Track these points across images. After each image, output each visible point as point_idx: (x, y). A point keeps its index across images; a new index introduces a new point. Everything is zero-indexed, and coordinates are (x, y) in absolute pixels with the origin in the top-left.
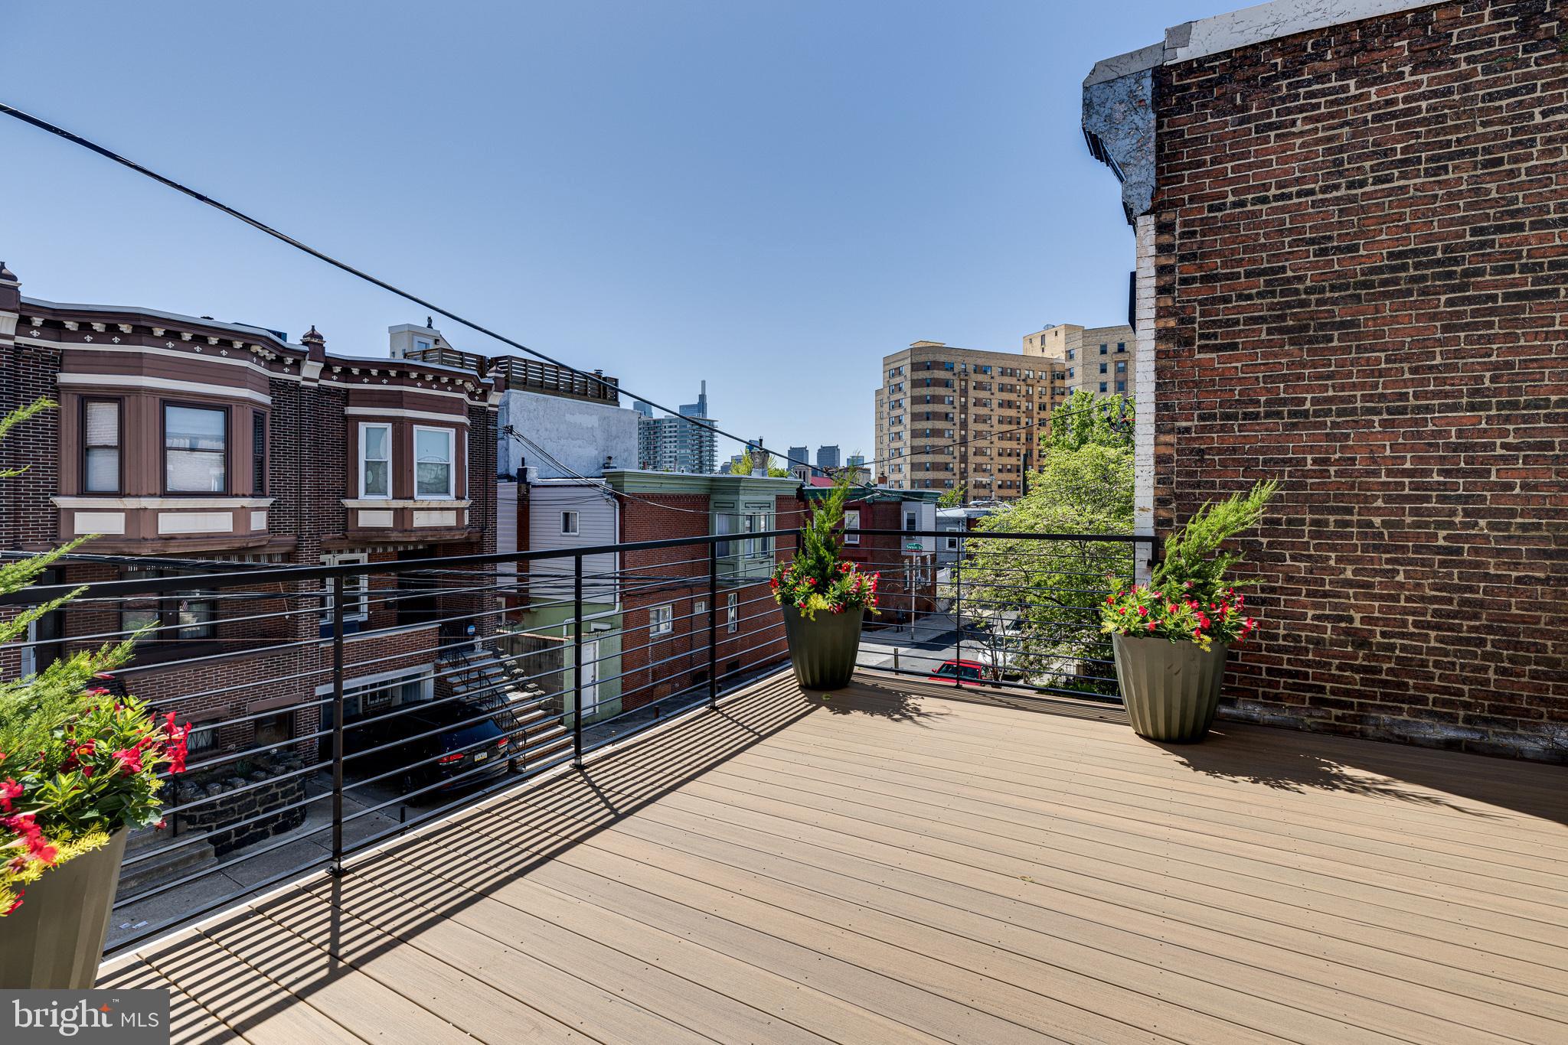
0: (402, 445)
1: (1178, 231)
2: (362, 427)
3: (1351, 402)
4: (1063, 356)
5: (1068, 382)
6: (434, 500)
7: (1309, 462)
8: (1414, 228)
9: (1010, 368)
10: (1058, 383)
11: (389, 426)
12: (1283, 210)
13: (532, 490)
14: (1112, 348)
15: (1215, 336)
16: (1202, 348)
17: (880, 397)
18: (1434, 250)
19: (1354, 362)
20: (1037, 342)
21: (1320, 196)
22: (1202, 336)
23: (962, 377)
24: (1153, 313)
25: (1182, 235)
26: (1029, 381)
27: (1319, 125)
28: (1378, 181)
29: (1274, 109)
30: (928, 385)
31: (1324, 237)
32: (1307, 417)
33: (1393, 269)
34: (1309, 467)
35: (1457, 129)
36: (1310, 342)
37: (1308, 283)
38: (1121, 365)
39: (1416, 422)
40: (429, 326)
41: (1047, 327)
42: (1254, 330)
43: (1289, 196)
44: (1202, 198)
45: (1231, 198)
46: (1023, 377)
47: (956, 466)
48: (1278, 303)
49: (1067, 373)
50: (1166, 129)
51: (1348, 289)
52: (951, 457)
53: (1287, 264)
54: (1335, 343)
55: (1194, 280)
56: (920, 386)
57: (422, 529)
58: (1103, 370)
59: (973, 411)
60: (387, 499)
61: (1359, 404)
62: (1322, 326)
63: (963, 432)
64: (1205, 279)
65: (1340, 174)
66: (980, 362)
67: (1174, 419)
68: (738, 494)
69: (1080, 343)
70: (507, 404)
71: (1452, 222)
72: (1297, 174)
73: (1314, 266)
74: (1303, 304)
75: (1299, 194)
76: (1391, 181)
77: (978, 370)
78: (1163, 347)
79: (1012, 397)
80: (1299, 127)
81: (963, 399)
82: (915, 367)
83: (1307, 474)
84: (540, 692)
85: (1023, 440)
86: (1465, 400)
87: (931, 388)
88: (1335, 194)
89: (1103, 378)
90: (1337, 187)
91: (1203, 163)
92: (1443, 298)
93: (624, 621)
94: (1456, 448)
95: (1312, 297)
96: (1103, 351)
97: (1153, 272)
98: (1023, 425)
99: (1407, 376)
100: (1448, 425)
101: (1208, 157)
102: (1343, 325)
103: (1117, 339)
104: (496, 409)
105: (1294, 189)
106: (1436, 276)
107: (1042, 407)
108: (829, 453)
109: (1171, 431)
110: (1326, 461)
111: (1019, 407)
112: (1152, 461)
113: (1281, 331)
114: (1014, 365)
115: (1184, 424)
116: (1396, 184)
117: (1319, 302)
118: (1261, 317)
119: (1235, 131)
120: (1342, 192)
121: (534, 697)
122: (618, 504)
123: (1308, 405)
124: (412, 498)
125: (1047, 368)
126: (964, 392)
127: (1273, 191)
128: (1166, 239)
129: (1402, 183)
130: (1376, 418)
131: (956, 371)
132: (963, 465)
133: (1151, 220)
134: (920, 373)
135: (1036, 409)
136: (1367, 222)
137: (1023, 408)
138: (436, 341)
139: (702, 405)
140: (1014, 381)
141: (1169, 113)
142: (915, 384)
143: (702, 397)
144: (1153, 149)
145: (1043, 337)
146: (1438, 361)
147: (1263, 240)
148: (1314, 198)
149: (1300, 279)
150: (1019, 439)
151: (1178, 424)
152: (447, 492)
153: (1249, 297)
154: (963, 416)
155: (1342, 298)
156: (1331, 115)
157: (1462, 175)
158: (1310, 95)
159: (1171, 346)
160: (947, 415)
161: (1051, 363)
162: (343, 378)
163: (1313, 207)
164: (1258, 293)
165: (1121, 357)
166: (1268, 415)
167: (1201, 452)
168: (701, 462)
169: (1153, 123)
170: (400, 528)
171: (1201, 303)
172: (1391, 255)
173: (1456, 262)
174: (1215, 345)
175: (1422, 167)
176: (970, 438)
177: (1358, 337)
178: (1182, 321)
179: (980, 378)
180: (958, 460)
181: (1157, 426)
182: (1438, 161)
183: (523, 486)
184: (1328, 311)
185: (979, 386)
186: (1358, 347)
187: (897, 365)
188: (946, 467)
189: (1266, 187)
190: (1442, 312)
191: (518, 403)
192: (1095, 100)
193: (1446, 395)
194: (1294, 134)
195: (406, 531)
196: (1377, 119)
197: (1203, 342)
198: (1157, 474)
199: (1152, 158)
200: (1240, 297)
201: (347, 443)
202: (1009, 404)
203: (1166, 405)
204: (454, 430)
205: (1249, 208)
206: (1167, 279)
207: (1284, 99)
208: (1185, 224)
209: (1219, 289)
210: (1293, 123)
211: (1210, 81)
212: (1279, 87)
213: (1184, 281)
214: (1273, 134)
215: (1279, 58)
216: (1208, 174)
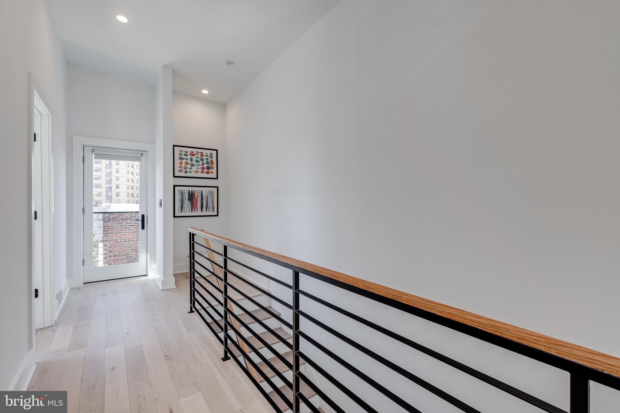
1: (108, 246)
12: (129, 244)
21: (136, 242)
27: (135, 229)
29: (127, 225)
44: (113, 240)
45: (119, 241)
50: (105, 225)
64: (114, 256)
75: (132, 241)
91: (113, 233)
105: (131, 240)
119: (120, 228)
128: (105, 248)
133: (102, 243)
141: (106, 222)
144: (103, 229)
169: (103, 224)
189: (126, 239)
199: (102, 231)
205: (123, 243)
206: (106, 256)
207: (129, 223)
208: (110, 245)
209: (117, 258)
210: (131, 228)
211: (114, 217)
212: (128, 221)
213: (110, 256)
214: (127, 229)
215: (128, 216)
216: (114, 235)
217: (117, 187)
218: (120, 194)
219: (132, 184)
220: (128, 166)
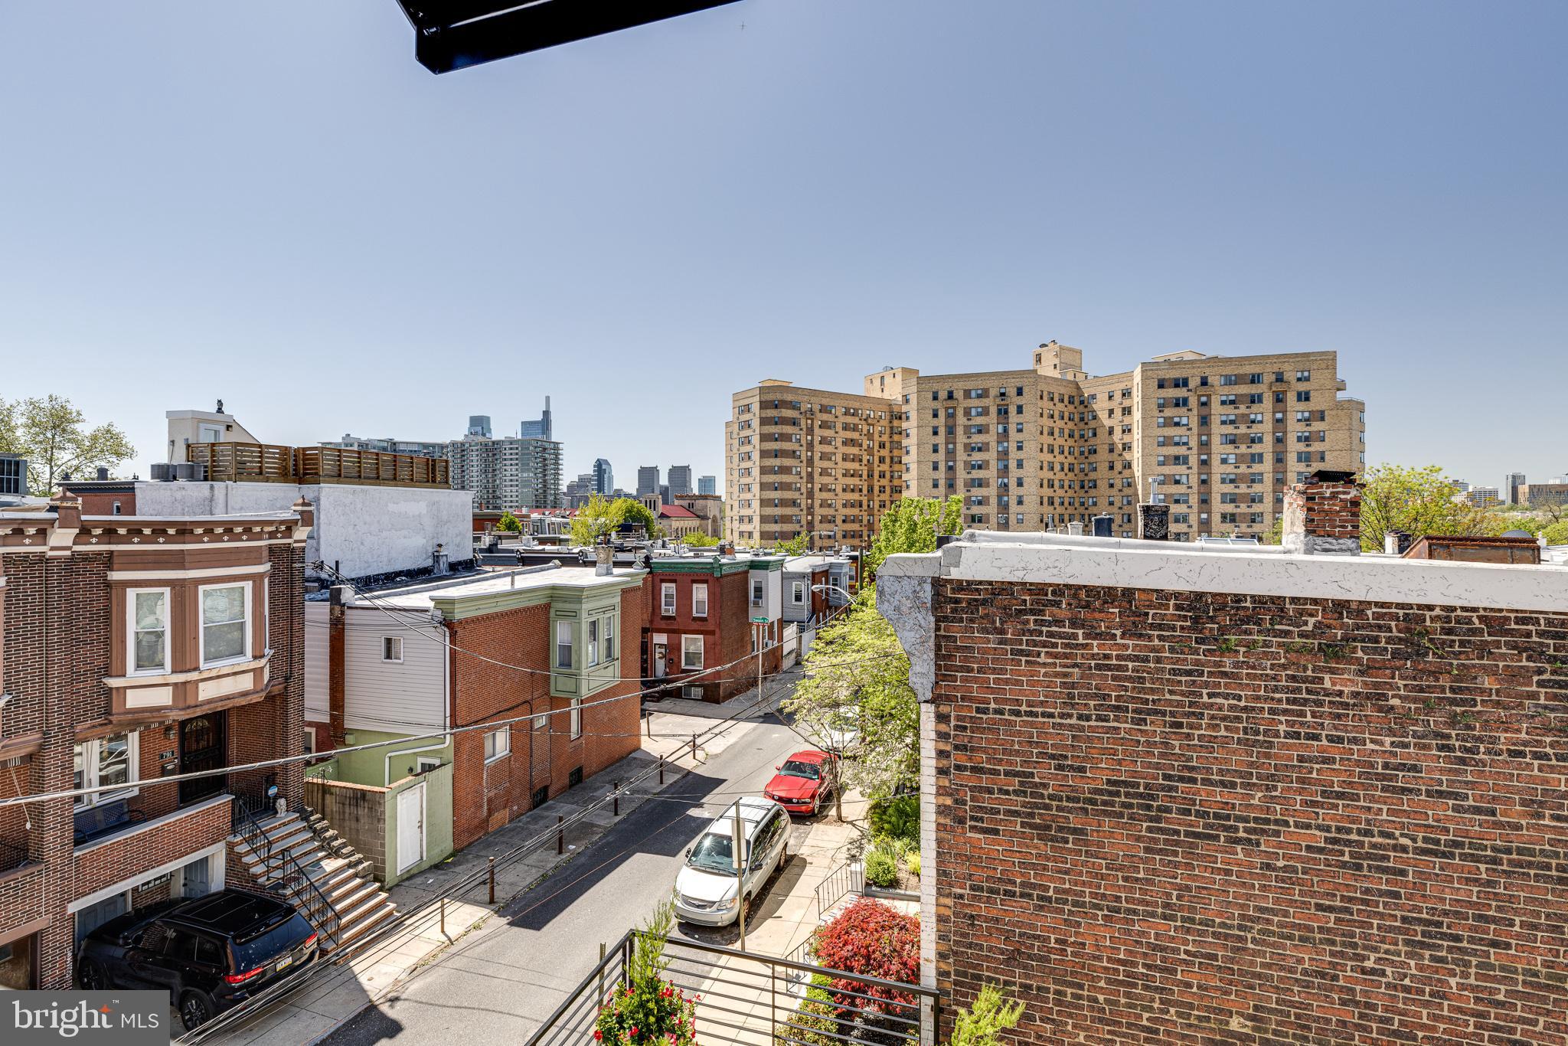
0: (183, 611)
1: (953, 723)
2: (131, 594)
3: (1081, 896)
4: (900, 399)
5: (905, 425)
6: (224, 665)
7: (1053, 941)
8: (1124, 763)
9: (853, 407)
10: (896, 423)
11: (167, 591)
12: (1032, 724)
13: (348, 612)
14: (943, 395)
15: (982, 820)
16: (972, 828)
17: (730, 429)
18: (1138, 785)
19: (1085, 864)
20: (877, 382)
21: (1059, 721)
22: (972, 818)
23: (808, 416)
24: (933, 790)
25: (957, 728)
26: (870, 421)
27: (1058, 661)
28: (1099, 718)
29: (1024, 638)
30: (776, 424)
31: (1061, 755)
32: (1050, 902)
33: (1111, 793)
34: (1052, 945)
35: (1152, 691)
36: (1052, 840)
37: (1050, 791)
38: (951, 411)
39: (1127, 921)
40: (220, 410)
41: (886, 369)
42: (1011, 821)
43: (1036, 715)
44: (971, 699)
45: (993, 705)
46: (864, 417)
47: (804, 502)
48: (1029, 803)
49: (904, 416)
50: (942, 633)
51: (1078, 802)
52: (798, 493)
53: (1035, 771)
54: (1070, 845)
55: (965, 768)
56: (769, 424)
57: (209, 702)
58: (935, 415)
59: (819, 448)
60: (165, 673)
61: (1087, 899)
62: (1060, 829)
63: (809, 469)
64: (974, 769)
65: (1073, 706)
66: (825, 402)
67: (951, 885)
68: (581, 603)
69: (915, 389)
70: (317, 500)
71: (1149, 765)
72: (1042, 698)
73: (1055, 777)
74: (1047, 807)
75: (1044, 715)
76: (1107, 721)
77: (824, 409)
78: (942, 821)
79: (855, 435)
80: (1042, 659)
81: (809, 438)
82: (764, 405)
83: (1050, 950)
84: (358, 856)
85: (865, 476)
86: (1160, 910)
87: (780, 427)
88: (1068, 721)
89: (935, 422)
90: (1070, 716)
91: (971, 670)
92: (1145, 825)
93: (455, 755)
94: (1155, 948)
95: (1054, 803)
96: (935, 398)
97: (933, 754)
98: (865, 462)
99: (1121, 882)
100: (1149, 927)
101: (975, 666)
102: (1075, 831)
103: (947, 386)
104: (303, 544)
105: (1040, 710)
106: (1140, 806)
107: (882, 446)
108: (680, 473)
109: (949, 895)
110: (1063, 942)
111: (861, 445)
112: (934, 919)
113: (1032, 826)
114: (857, 405)
115: (959, 891)
116: (1111, 724)
117: (1059, 809)
118: (1016, 811)
119: (995, 649)
120: (1074, 721)
121: (350, 866)
122: (448, 634)
123: (1051, 893)
124: (197, 669)
125: (886, 408)
126: (810, 431)
127: (1024, 708)
128: (943, 728)
129: (1116, 724)
130: (1100, 913)
131: (802, 410)
132: (810, 501)
133: (931, 708)
134: (768, 411)
135: (876, 447)
136: (1092, 751)
137: (865, 447)
138: (228, 427)
139: (545, 423)
140: (856, 420)
141: (945, 619)
142: (764, 422)
143: (546, 413)
144: (933, 647)
145: (882, 378)
146: (1141, 875)
147: (1016, 747)
148: (1054, 720)
149: (1045, 786)
150: (861, 476)
151: (954, 890)
152: (242, 652)
153: (1007, 792)
154: (809, 454)
155: (1075, 808)
156: (1066, 656)
157: (1155, 728)
158: (1051, 634)
159: (948, 821)
160: (794, 452)
161: (890, 405)
162: (106, 539)
163: (1053, 728)
164: (1014, 791)
165: (950, 403)
166: (1022, 895)
167: (972, 917)
168: (545, 486)
169: (933, 625)
170: (181, 705)
171: (972, 789)
172: (1109, 782)
173: (1153, 798)
174: (982, 828)
175: (1130, 715)
176: (816, 476)
177: (1086, 843)
178: (956, 801)
179: (825, 417)
180: (805, 496)
181: (938, 889)
182: (1140, 714)
183: (337, 608)
184: (1065, 817)
185: (824, 425)
186: (1086, 851)
187: (746, 402)
188: (794, 503)
189: (1018, 702)
190: (1144, 836)
191: (331, 498)
192: (886, 589)
193: (1147, 903)
194: (1039, 663)
195: (189, 707)
196: (1098, 667)
197: (973, 823)
198: (938, 931)
199: (932, 655)
200: (1000, 791)
201: (110, 612)
202: (851, 442)
203: (944, 871)
204: (251, 583)
205: (1007, 717)
206: (944, 762)
207: (1031, 632)
208: (958, 718)
209: (985, 781)
210: (1039, 655)
211: (976, 600)
212: (1028, 621)
213: (958, 767)
214: (1024, 659)
215: (1028, 598)
216: (976, 680)
217: (1020, 484)
218: (1025, 499)
219: (1050, 475)
220: (1042, 433)
